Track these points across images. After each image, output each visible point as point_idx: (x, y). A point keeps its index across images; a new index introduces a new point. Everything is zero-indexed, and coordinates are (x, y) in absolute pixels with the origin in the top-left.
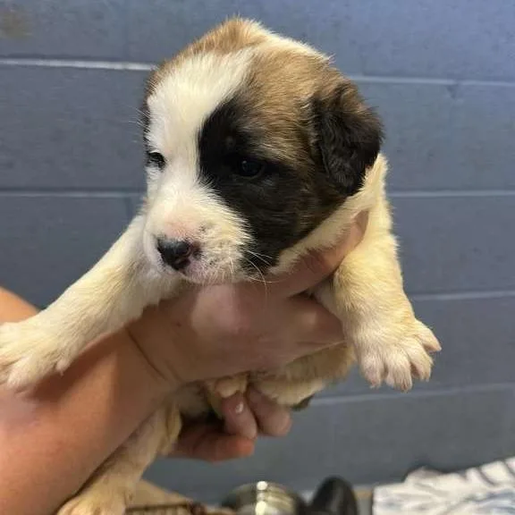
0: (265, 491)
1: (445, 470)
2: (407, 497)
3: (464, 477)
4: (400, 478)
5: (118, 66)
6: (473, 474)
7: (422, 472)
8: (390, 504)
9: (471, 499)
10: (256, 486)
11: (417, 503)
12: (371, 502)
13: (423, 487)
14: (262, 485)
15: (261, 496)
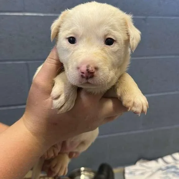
0: (84, 171)
1: (150, 159)
2: (137, 170)
3: (157, 161)
4: (134, 163)
5: (21, 14)
6: (160, 160)
7: (141, 161)
8: (131, 173)
9: (160, 169)
10: (80, 169)
11: (140, 172)
14: (82, 169)
15: (82, 172)
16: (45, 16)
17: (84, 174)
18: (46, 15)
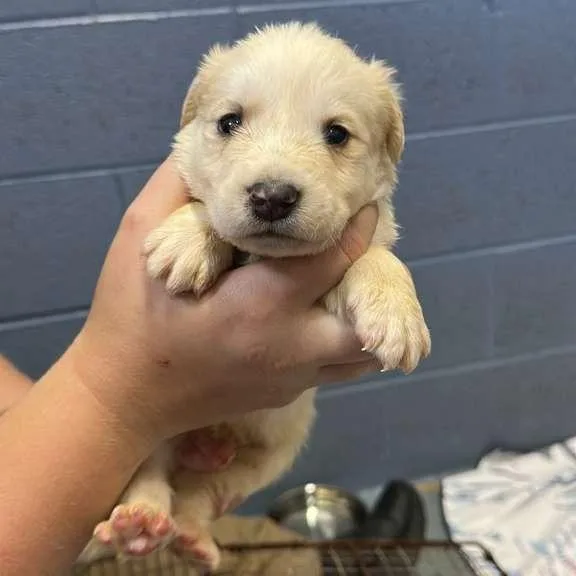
0: (314, 494)
1: (525, 449)
2: (481, 486)
3: (548, 456)
4: (472, 464)
5: (86, 21)
6: (557, 451)
7: (497, 454)
8: (463, 496)
9: (558, 481)
10: (304, 491)
11: (494, 492)
12: (440, 496)
13: (499, 472)
14: (310, 488)
15: (310, 500)
16: (159, 21)
17: (315, 505)
18: (163, 15)
